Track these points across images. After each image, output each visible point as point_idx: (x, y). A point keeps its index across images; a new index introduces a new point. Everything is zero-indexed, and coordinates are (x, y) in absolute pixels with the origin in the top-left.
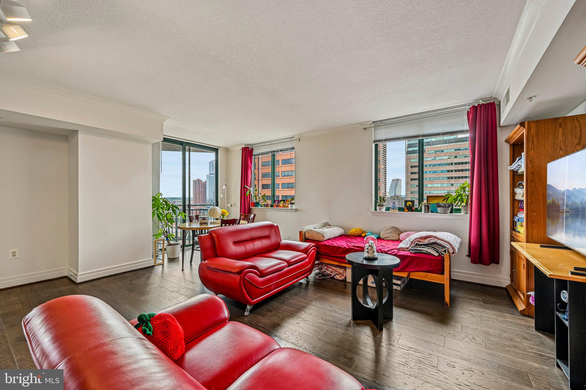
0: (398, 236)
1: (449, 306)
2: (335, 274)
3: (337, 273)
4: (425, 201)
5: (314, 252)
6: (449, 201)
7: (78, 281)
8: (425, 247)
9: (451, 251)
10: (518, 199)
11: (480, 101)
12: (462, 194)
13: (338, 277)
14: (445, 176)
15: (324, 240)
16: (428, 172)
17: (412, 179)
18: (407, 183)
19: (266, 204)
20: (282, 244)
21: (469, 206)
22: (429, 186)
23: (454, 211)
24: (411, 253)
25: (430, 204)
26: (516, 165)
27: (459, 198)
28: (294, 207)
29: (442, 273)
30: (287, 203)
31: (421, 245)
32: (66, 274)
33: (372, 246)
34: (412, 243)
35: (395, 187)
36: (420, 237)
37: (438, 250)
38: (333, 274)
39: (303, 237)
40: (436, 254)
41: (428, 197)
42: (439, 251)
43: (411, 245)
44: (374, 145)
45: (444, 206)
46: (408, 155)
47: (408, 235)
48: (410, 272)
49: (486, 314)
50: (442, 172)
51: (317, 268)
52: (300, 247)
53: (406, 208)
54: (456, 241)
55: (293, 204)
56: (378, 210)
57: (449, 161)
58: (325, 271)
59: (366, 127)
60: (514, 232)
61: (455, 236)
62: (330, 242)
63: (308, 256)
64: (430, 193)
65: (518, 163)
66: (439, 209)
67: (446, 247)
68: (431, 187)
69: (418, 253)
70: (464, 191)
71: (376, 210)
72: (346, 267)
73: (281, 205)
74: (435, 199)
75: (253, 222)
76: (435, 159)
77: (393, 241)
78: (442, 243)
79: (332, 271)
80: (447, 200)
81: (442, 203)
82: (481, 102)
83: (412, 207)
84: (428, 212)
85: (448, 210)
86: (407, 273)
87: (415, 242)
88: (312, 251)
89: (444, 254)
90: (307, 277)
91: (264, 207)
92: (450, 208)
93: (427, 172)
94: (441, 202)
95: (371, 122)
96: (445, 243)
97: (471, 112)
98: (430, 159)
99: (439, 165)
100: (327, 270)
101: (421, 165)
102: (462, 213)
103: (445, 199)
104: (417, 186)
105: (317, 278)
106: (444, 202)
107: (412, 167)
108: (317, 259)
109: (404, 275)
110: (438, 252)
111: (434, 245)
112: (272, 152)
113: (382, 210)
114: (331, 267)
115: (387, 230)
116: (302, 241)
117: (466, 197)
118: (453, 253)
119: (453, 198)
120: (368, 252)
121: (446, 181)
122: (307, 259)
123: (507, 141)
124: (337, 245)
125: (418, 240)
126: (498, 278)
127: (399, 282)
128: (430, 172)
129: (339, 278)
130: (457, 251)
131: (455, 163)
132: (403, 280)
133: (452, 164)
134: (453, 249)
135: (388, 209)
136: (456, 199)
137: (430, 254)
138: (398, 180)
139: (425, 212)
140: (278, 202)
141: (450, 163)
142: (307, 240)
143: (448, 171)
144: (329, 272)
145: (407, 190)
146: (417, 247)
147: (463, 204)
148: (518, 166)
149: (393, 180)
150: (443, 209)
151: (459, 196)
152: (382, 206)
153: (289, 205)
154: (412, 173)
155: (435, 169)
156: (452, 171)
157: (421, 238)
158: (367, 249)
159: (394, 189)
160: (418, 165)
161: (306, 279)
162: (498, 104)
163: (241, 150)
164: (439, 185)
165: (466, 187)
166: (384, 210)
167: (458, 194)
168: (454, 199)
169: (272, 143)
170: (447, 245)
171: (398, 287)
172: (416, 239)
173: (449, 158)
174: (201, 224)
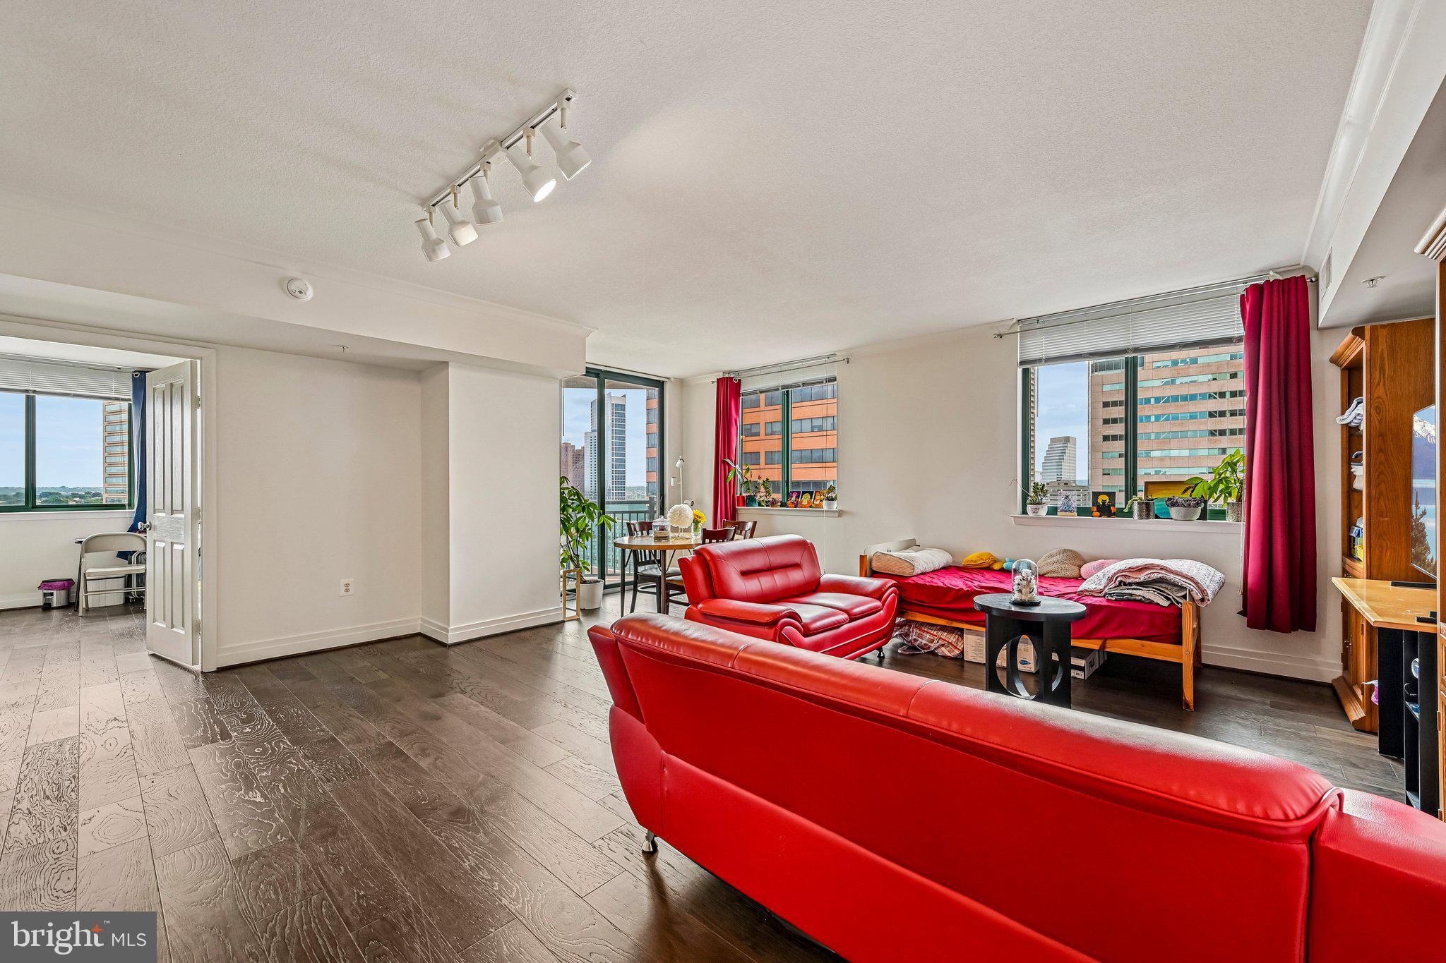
0: (1077, 570)
1: (1192, 708)
2: (938, 645)
3: (943, 643)
4: (1141, 495)
5: (893, 598)
6: (1198, 493)
7: (450, 641)
8: (1140, 588)
9: (1198, 596)
10: (1357, 488)
11: (1271, 273)
12: (1228, 478)
13: (944, 651)
14: (1202, 427)
15: (914, 574)
16: (1153, 419)
17: (1106, 438)
18: (1093, 449)
19: (771, 500)
20: (826, 582)
21: (1244, 504)
22: (1155, 454)
23: (1210, 516)
24: (1108, 600)
25: (1152, 500)
26: (1353, 415)
27: (1221, 487)
28: (835, 506)
29: (1178, 641)
30: (818, 497)
31: (1130, 584)
32: (418, 630)
33: (1029, 579)
34: (1110, 580)
35: (1060, 459)
36: (1129, 568)
37: (1169, 595)
38: (933, 646)
39: (868, 567)
40: (1165, 603)
41: (1147, 484)
42: (1170, 597)
43: (1108, 584)
44: (1020, 371)
45: (1185, 505)
46: (1096, 373)
47: (1101, 567)
48: (1106, 639)
49: (1275, 725)
50: (1193, 416)
51: (897, 633)
52: (865, 586)
53: (1095, 509)
54: (1211, 577)
55: (832, 499)
56: (1030, 514)
57: (1215, 387)
58: (915, 640)
59: (1002, 331)
60: (1348, 561)
61: (1210, 568)
62: (928, 579)
63: (883, 604)
64: (1157, 473)
65: (1356, 411)
66: (1174, 512)
67: (1185, 588)
68: (1162, 459)
69: (1123, 600)
70: (1234, 471)
71: (1024, 512)
72: (961, 630)
73: (805, 503)
74: (1165, 490)
75: (751, 536)
76: (1173, 382)
77: (1065, 579)
78: (1177, 579)
79: (932, 638)
80: (1193, 491)
81: (1181, 498)
82: (1273, 276)
83: (1109, 506)
84: (1148, 517)
85: (1194, 513)
86: (1100, 642)
87: (1118, 577)
88: (890, 595)
89: (1181, 604)
90: (880, 649)
91: (767, 506)
92: (1199, 510)
93: (1148, 417)
94: (1178, 495)
95: (1015, 321)
96: (1184, 580)
97: (1250, 297)
98: (1158, 383)
99: (1185, 398)
100: (920, 636)
101: (1131, 400)
102: (1230, 519)
103: (1188, 489)
104: (1120, 456)
105: (899, 651)
106: (1187, 496)
107: (1106, 405)
108: (900, 614)
109: (1094, 645)
110: (1168, 599)
111: (1160, 585)
112: (783, 387)
113: (1039, 513)
114: (930, 631)
115: (1052, 556)
116: (866, 576)
117: (1238, 484)
118: (1202, 600)
119: (1206, 488)
120: (1020, 591)
121: (1206, 441)
122: (882, 612)
123: (1334, 361)
124: (944, 584)
125: (1124, 574)
126: (1313, 662)
127: (1082, 663)
128: (1158, 418)
129: (948, 654)
130: (1210, 596)
131: (1231, 392)
132: (1090, 658)
133: (1222, 395)
134: (1203, 591)
135: (1053, 511)
136: (1213, 489)
137: (1151, 602)
138: (1067, 439)
139: (1141, 517)
140: (798, 497)
141: (1216, 394)
142: (874, 574)
143: (1211, 415)
144: (924, 642)
145: (1092, 466)
146: (1121, 588)
147: (1230, 500)
148: (1358, 417)
149: (1053, 441)
150: (1181, 509)
151: (1220, 481)
152: (1039, 504)
153: (824, 501)
154: (1106, 421)
155: (1172, 409)
156: (1222, 414)
157: (1131, 570)
158: (1019, 584)
159: (1056, 464)
160: (1123, 398)
161: (876, 652)
162: (1313, 279)
163: (716, 383)
164: (1186, 453)
165: (1238, 461)
166: (1043, 512)
167: (1218, 477)
168: (1210, 488)
169: (784, 368)
170: (1190, 584)
171: (1078, 672)
172: (1120, 571)
173: (1214, 379)
174: (658, 538)
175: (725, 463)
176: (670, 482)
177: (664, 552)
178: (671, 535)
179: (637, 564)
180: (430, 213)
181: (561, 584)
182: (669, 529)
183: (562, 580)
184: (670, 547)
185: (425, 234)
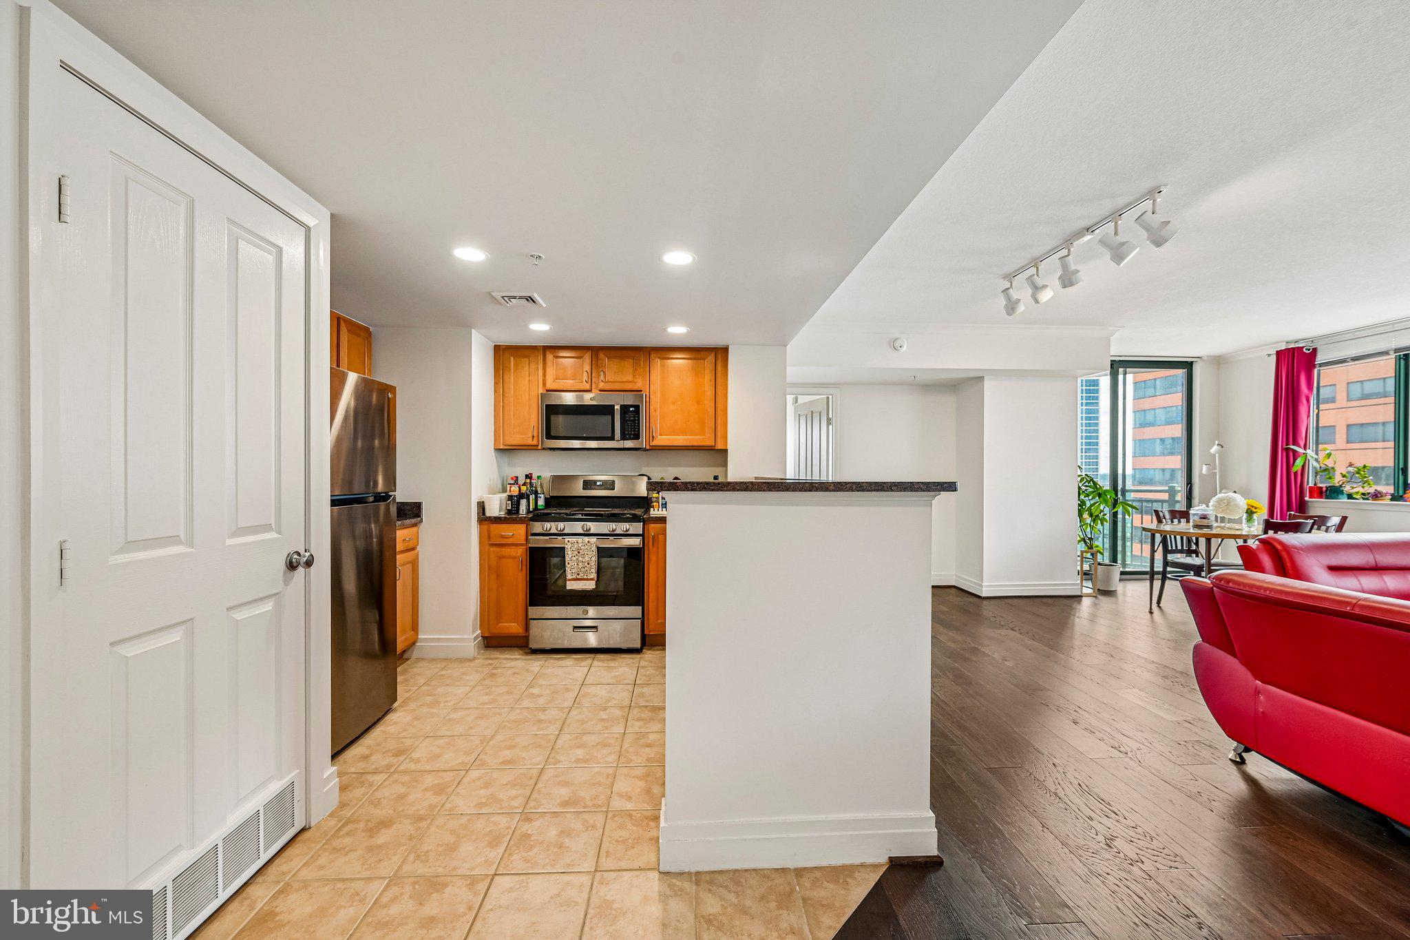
7: (983, 595)
19: (1373, 492)
32: (953, 584)
91: (1363, 501)
112: (1399, 350)
163: (1275, 357)
169: (1399, 326)
174: (1198, 527)
175: (1288, 450)
176: (1200, 469)
177: (1208, 541)
178: (1215, 525)
179: (1166, 551)
180: (1011, 283)
181: (1079, 563)
182: (1213, 518)
183: (1079, 559)
184: (1217, 536)
185: (1009, 298)
